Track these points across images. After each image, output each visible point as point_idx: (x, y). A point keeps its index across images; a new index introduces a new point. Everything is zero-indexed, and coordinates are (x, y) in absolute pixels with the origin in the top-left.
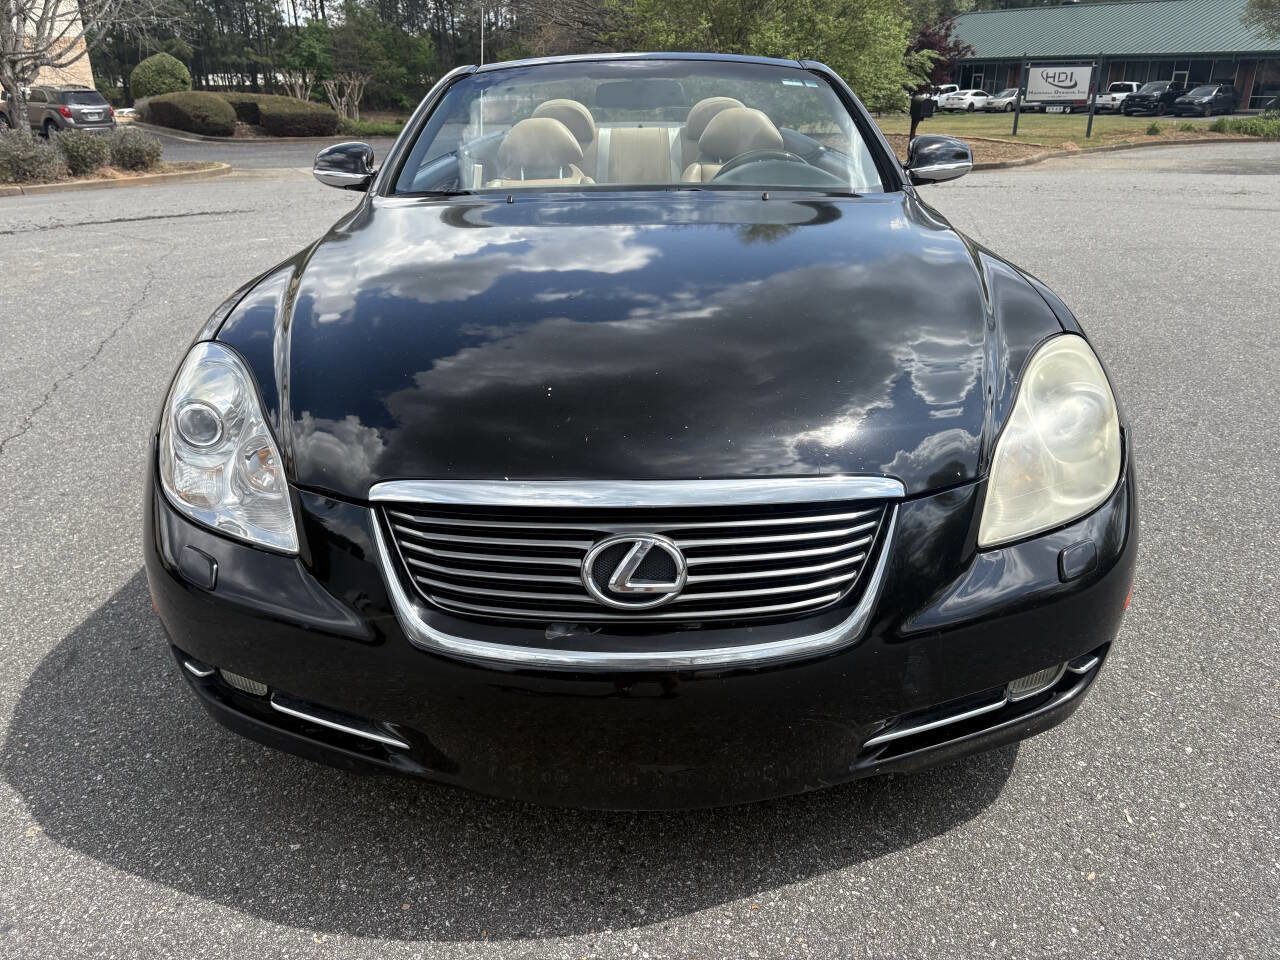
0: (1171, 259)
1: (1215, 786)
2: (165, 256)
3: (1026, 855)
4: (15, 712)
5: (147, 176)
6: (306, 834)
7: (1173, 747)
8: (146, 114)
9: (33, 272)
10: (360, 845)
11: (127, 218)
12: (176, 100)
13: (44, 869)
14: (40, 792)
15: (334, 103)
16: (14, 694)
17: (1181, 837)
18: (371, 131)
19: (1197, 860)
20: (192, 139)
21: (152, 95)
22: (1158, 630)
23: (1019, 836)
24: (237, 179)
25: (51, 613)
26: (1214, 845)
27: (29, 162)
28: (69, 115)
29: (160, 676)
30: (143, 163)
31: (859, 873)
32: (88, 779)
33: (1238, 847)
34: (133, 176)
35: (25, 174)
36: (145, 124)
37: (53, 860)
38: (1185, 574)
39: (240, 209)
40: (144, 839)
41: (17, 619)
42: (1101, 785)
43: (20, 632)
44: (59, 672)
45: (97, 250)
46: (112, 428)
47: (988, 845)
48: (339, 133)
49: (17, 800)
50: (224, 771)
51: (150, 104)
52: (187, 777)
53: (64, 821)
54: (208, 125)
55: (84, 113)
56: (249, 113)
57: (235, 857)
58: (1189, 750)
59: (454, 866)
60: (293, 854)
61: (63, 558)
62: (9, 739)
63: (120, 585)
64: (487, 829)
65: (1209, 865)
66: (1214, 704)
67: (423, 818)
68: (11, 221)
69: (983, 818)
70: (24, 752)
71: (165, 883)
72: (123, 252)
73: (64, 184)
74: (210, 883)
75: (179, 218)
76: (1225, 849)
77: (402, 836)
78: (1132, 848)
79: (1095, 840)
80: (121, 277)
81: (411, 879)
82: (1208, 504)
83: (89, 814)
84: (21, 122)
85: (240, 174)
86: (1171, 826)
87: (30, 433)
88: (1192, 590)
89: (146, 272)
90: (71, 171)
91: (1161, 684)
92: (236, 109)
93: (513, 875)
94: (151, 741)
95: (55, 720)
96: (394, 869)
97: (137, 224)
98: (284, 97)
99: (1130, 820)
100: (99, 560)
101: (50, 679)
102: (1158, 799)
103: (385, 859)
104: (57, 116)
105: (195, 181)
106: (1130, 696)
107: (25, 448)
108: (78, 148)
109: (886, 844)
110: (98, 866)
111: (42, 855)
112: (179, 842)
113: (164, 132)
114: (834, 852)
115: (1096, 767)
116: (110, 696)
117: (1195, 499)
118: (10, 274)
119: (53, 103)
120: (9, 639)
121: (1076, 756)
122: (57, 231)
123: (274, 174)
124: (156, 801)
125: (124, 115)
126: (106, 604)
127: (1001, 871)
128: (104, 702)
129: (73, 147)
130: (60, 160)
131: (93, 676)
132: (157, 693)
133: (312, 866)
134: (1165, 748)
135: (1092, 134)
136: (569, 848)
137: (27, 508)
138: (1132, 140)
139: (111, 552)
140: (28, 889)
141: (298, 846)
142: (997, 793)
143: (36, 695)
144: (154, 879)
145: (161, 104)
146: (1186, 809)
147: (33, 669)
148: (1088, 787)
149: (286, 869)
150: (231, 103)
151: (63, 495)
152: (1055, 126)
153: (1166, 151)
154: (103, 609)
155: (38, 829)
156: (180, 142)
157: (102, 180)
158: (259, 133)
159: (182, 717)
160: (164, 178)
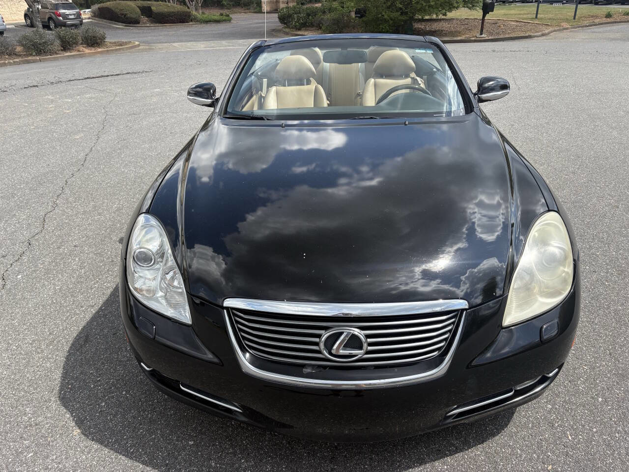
0: (613, 100)
1: (611, 419)
2: (112, 101)
3: (521, 456)
4: (64, 368)
5: (100, 50)
6: (196, 436)
7: (593, 398)
8: (97, 13)
9: (50, 111)
10: (220, 443)
11: (92, 76)
12: (111, 6)
13: (82, 452)
14: (78, 412)
15: (189, 5)
16: (62, 359)
17: (592, 448)
18: (208, 20)
19: (599, 460)
20: (120, 26)
21: (99, 3)
22: (590, 332)
23: (518, 446)
24: (143, 50)
25: (75, 314)
26: (608, 452)
27: (43, 45)
28: (60, 15)
29: (126, 349)
30: (97, 43)
31: (444, 464)
32: (98, 405)
33: (619, 454)
34: (93, 50)
35: (41, 51)
36: (97, 19)
37: (86, 447)
38: (606, 298)
39: (145, 70)
40: (125, 437)
41: (60, 317)
42: (557, 418)
43: (62, 325)
44: (81, 347)
45: (79, 97)
46: (95, 207)
47: (503, 450)
48: (191, 21)
49: (68, 416)
50: (158, 401)
51: (99, 8)
52: (142, 404)
53: (90, 427)
54: (127, 18)
55: (67, 14)
56: (147, 11)
57: (165, 447)
58: (600, 399)
59: (261, 454)
60: (190, 446)
61: (78, 282)
62: (62, 383)
63: (105, 298)
64: (276, 435)
65: (605, 463)
66: (615, 374)
67: (247, 429)
68: (37, 79)
69: (502, 435)
70: (69, 390)
71: (136, 460)
72: (91, 98)
73: (60, 55)
74: (155, 461)
75: (116, 76)
76: (613, 454)
77: (238, 438)
78: (570, 453)
79: (553, 448)
80: (92, 114)
81: (243, 461)
82: (620, 256)
83: (100, 423)
84: (38, 23)
85: (145, 47)
86: (589, 441)
87: (57, 211)
88: (609, 308)
89: (103, 111)
90: (62, 48)
91: (590, 362)
92: (140, 10)
93: (288, 460)
94: (125, 385)
95: (82, 373)
96: (235, 456)
97: (96, 80)
98: (164, 3)
99: (570, 438)
100: (94, 284)
101: (78, 351)
102: (583, 426)
103: (231, 450)
104: (53, 16)
105: (123, 52)
106: (575, 369)
107: (55, 219)
108: (66, 37)
109: (456, 449)
110: (106, 450)
111: (82, 445)
112: (140, 439)
113: (106, 22)
114: (432, 452)
115: (556, 409)
116: (105, 360)
117: (614, 253)
118: (39, 113)
119: (51, 9)
120: (57, 328)
121: (547, 402)
122: (59, 85)
123: (160, 47)
124: (129, 416)
125: (86, 14)
126: (99, 309)
127: (509, 464)
128: (103, 363)
129: (63, 36)
130: (57, 43)
131: (96, 349)
132: (125, 359)
133: (199, 453)
134: (589, 398)
135: (577, 17)
136: (313, 446)
137: (59, 254)
138: (597, 21)
139: (99, 279)
140: (77, 462)
141: (192, 442)
142: (509, 422)
143: (72, 359)
144: (131, 458)
145: (104, 8)
146: (596, 432)
147: (70, 345)
148: (551, 419)
149: (188, 454)
150: (138, 7)
151: (75, 246)
152: (557, 13)
153: (616, 27)
154: (98, 312)
155: (79, 431)
156: (114, 28)
157: (78, 53)
158: (152, 22)
159: (137, 372)
160: (108, 51)
